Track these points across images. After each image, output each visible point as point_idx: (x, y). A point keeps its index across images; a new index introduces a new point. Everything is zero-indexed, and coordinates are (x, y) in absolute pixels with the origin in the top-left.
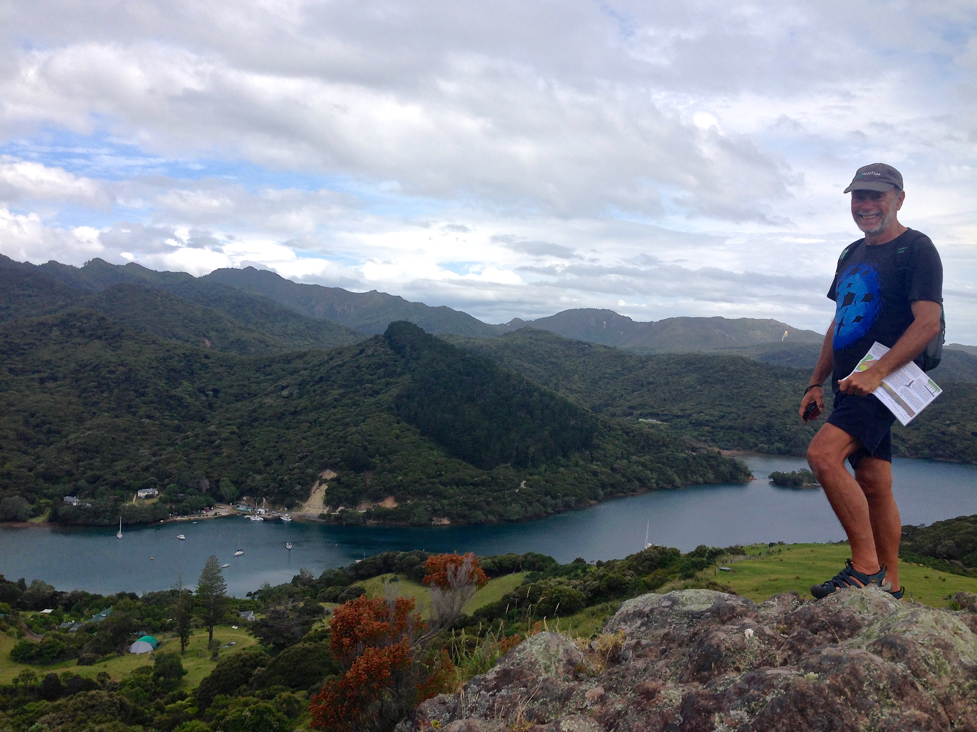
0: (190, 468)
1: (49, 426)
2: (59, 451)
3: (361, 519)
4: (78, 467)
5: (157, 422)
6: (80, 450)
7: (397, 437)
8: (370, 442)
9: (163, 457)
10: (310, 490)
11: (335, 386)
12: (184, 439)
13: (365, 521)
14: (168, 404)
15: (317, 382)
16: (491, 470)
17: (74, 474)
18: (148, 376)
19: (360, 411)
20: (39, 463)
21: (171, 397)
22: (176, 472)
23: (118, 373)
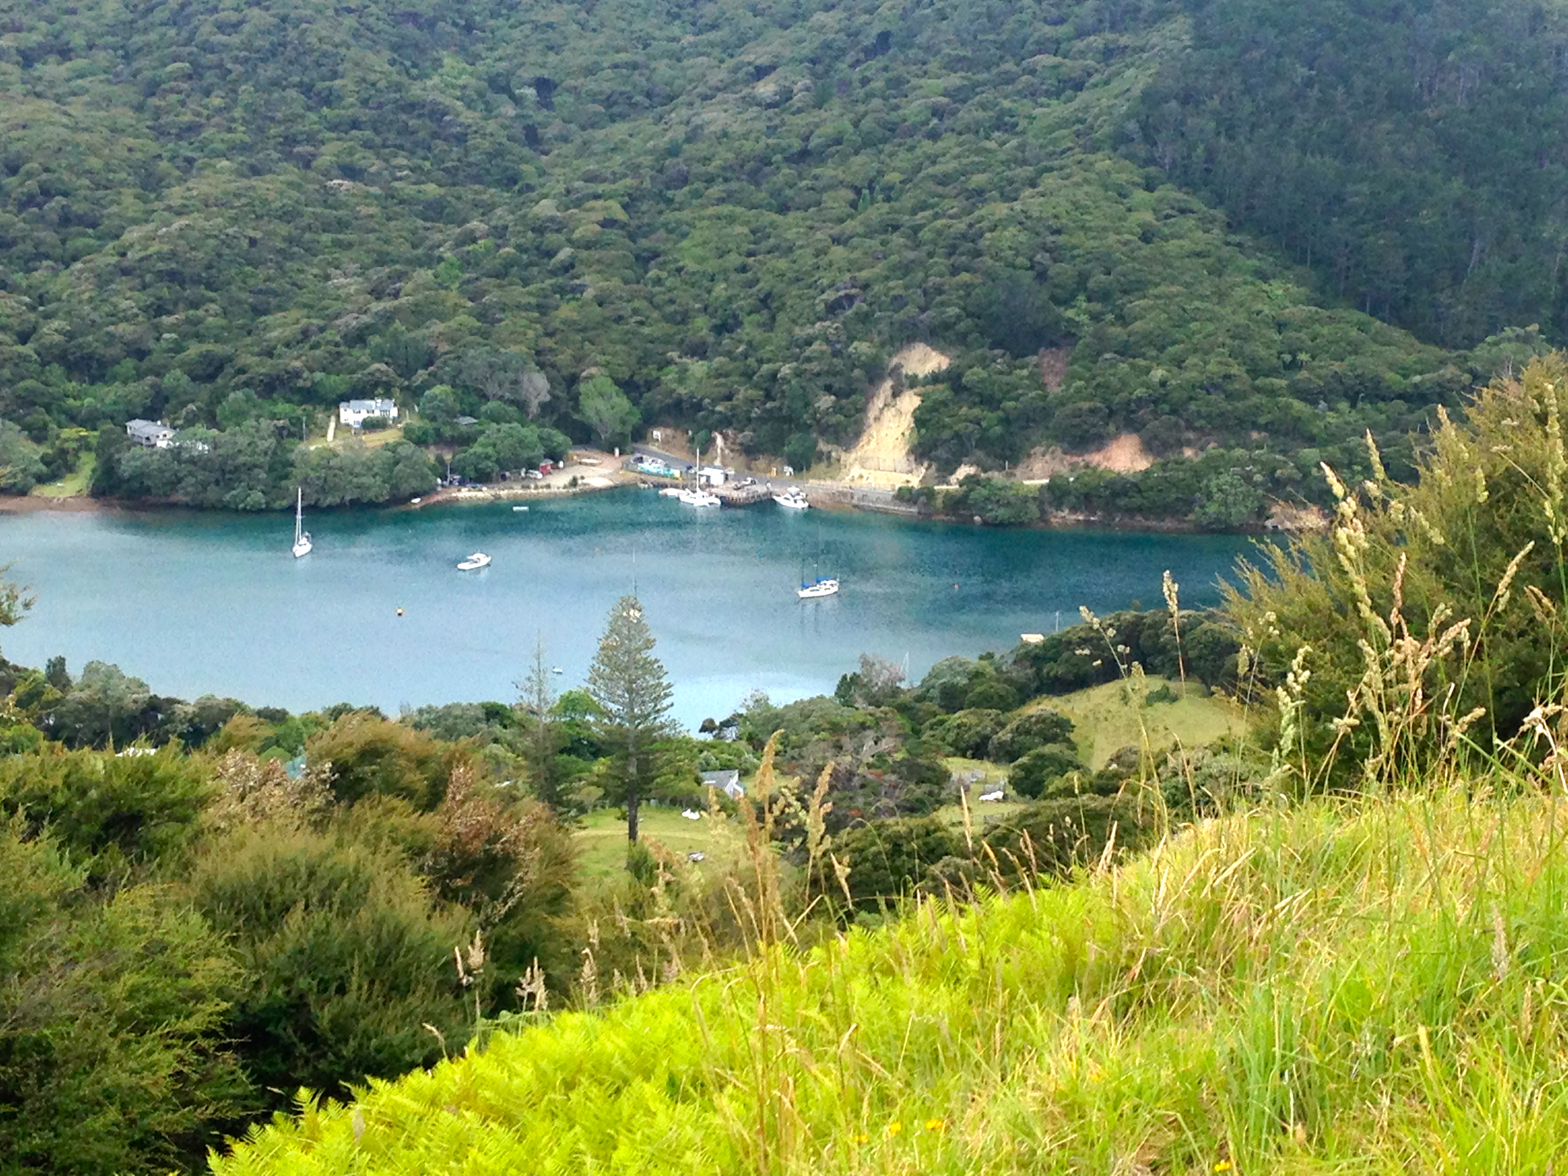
0: (485, 335)
1: (64, 201)
2: (103, 281)
3: (1033, 508)
4: (158, 330)
5: (375, 190)
6: (160, 275)
7: (1147, 237)
8: (1056, 253)
9: (403, 300)
10: (862, 410)
11: (933, 66)
12: (460, 243)
13: (1043, 512)
14: (405, 131)
15: (870, 52)
16: (1471, 348)
17: (149, 352)
18: (337, 40)
19: (1022, 147)
20: (47, 316)
21: (411, 107)
22: (444, 347)
23: (247, 28)
